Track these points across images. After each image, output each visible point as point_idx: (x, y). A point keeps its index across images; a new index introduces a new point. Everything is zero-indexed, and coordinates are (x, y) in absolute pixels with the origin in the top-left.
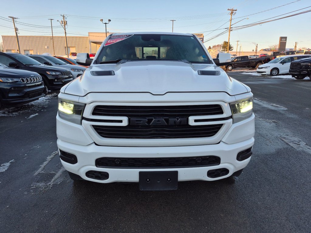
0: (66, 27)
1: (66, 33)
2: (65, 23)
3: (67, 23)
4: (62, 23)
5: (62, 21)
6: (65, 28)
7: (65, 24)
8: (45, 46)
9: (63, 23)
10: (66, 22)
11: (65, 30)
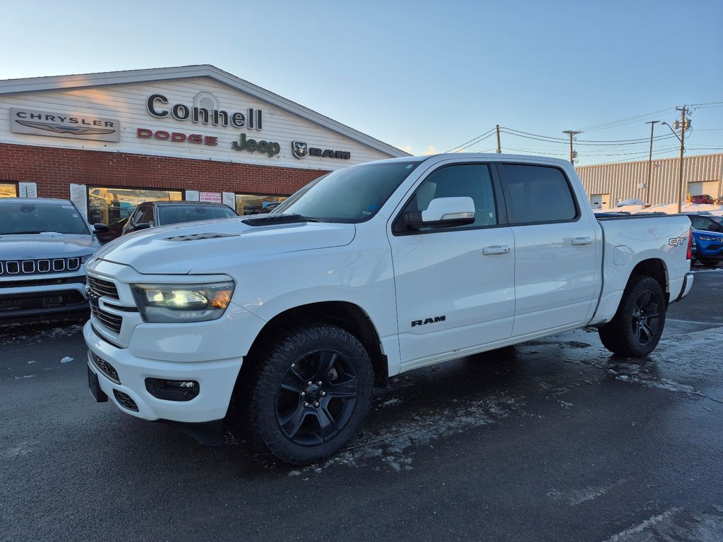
0: (686, 135)
1: (683, 148)
2: (686, 125)
3: (689, 126)
4: (677, 127)
5: (677, 123)
6: (683, 137)
7: (683, 127)
8: (640, 182)
9: (681, 125)
10: (689, 121)
11: (682, 142)
